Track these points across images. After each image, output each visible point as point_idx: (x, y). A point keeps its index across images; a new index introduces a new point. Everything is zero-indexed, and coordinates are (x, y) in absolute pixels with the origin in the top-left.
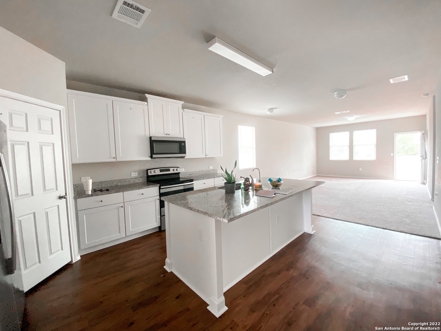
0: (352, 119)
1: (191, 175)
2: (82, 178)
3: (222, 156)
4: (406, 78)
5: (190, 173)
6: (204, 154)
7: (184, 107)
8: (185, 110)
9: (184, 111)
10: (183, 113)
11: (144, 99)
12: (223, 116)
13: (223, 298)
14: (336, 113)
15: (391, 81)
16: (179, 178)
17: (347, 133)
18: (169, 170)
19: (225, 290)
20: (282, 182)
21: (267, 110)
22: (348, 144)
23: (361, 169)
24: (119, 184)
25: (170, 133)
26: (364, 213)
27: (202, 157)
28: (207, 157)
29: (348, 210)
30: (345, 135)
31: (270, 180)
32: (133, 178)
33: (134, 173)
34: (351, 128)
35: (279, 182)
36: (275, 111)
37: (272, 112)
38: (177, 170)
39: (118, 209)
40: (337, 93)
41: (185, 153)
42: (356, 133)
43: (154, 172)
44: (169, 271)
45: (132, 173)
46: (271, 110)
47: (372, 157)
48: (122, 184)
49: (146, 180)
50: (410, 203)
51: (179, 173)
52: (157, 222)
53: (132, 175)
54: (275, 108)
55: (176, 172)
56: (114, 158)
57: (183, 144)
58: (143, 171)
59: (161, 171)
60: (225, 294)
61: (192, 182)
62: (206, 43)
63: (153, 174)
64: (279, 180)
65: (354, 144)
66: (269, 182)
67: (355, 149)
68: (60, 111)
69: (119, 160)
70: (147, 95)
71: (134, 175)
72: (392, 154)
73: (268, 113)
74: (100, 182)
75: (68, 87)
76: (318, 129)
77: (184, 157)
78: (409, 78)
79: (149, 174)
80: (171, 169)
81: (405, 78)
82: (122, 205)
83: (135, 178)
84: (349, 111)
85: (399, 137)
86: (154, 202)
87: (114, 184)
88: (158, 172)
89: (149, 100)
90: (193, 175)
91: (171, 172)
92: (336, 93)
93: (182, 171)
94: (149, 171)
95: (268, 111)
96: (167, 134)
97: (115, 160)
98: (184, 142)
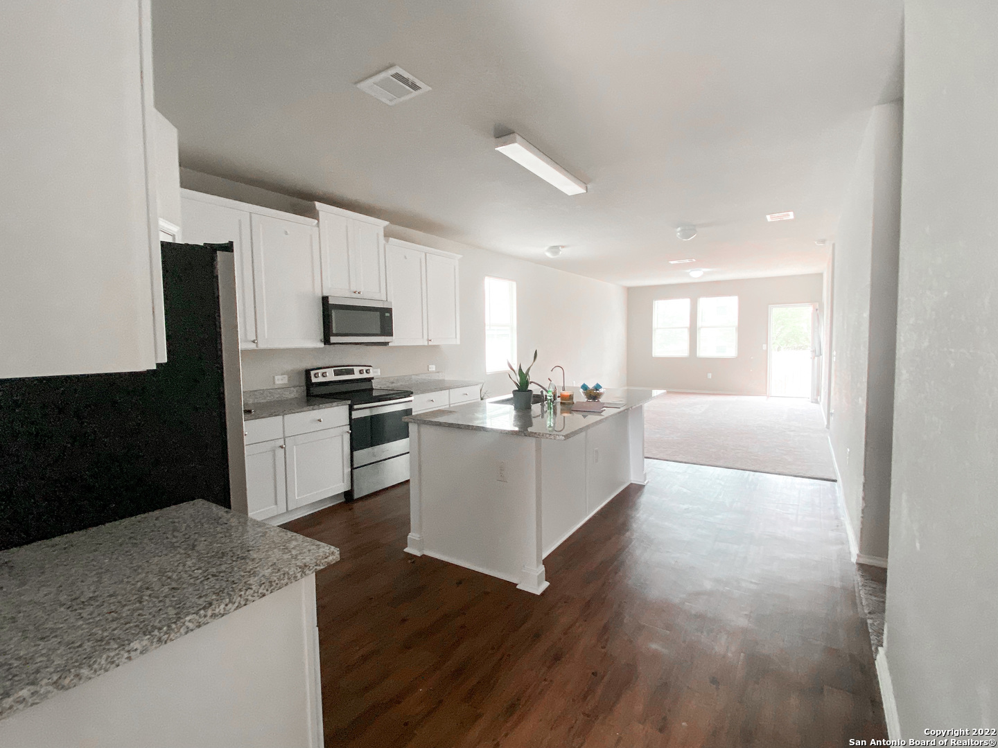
0: (696, 275)
1: (393, 383)
3: (458, 343)
4: (791, 215)
5: (392, 380)
6: (426, 337)
7: (388, 235)
8: (391, 239)
9: (387, 241)
10: (386, 246)
11: (312, 213)
12: (461, 256)
13: (542, 568)
14: (672, 262)
15: (768, 217)
16: (372, 389)
17: (686, 303)
18: (351, 372)
19: (544, 556)
20: (601, 390)
21: (546, 248)
22: (688, 324)
23: (710, 376)
25: (362, 290)
26: (722, 451)
27: (422, 344)
28: (430, 343)
29: (695, 447)
30: (683, 304)
31: (584, 387)
32: (278, 389)
33: (280, 377)
34: (695, 291)
35: (597, 390)
36: (563, 252)
37: (556, 253)
38: (367, 372)
39: (274, 451)
40: (682, 230)
41: (391, 335)
42: (704, 303)
43: (324, 375)
44: (418, 554)
45: (276, 378)
46: (555, 249)
47: (731, 352)
48: (256, 401)
49: (305, 393)
50: (792, 433)
51: (373, 378)
52: (345, 481)
53: (277, 382)
54: (563, 247)
55: (365, 376)
56: (254, 342)
57: (387, 314)
58: (299, 373)
59: (337, 373)
60: (545, 562)
61: (409, 396)
62: (493, 139)
63: (321, 379)
64: (598, 387)
65: (699, 324)
66: (581, 390)
67: (702, 335)
68: (174, 237)
69: (262, 346)
70: (317, 204)
71: (281, 380)
72: (764, 347)
73: (549, 255)
75: (184, 184)
76: (630, 290)
77: (386, 344)
78: (795, 214)
79: (314, 380)
80: (356, 369)
81: (788, 215)
82: (281, 442)
83: (283, 388)
84: (694, 260)
85: (777, 313)
86: (340, 438)
88: (331, 376)
89: (321, 214)
90: (399, 384)
91: (357, 376)
92: (679, 229)
93: (376, 374)
94: (312, 373)
95: (548, 251)
96: (355, 292)
97: (253, 346)
98: (390, 310)
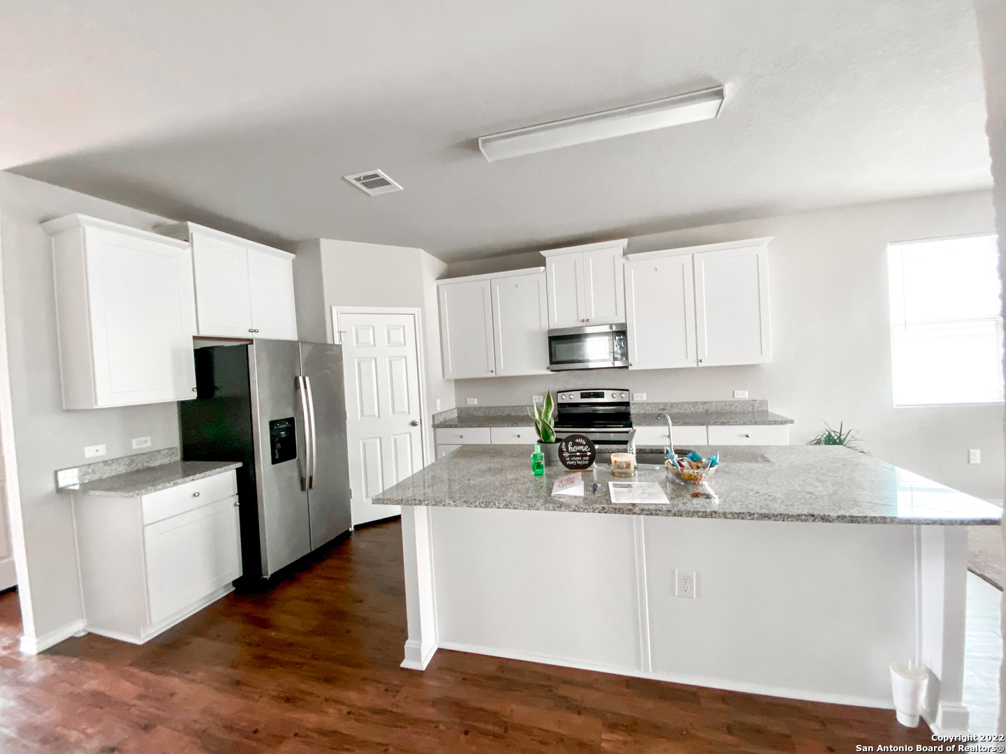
1: (664, 410)
2: (468, 400)
5: (662, 406)
7: (627, 252)
10: (626, 264)
18: (601, 395)
24: (513, 414)
25: (592, 317)
28: (701, 365)
33: (537, 397)
38: (621, 396)
43: (570, 397)
48: (516, 414)
51: (627, 403)
55: (619, 399)
56: (492, 371)
57: (620, 337)
59: (583, 396)
63: (567, 401)
68: (414, 314)
69: (499, 374)
70: (543, 253)
74: (487, 407)
80: (607, 393)
87: (506, 412)
88: (576, 398)
89: (548, 261)
90: (673, 412)
91: (608, 398)
93: (639, 399)
94: (559, 395)
96: (583, 321)
97: (493, 375)
98: (624, 333)
